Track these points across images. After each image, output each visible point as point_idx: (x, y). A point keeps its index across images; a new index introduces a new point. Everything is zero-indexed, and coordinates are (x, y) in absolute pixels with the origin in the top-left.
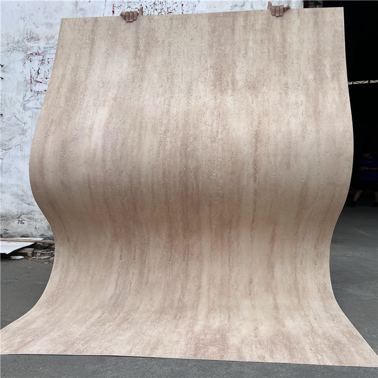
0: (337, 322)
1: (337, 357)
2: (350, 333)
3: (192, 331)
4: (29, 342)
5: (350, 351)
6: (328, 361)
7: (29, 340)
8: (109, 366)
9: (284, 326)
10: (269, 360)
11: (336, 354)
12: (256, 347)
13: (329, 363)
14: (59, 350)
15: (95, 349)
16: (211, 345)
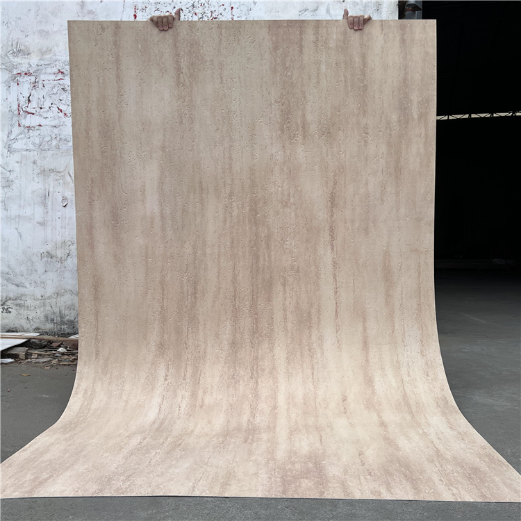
0: (469, 442)
1: (478, 490)
2: (489, 456)
3: (274, 460)
4: (46, 480)
5: (494, 481)
6: (468, 495)
7: (45, 477)
8: (167, 511)
9: (398, 449)
10: (386, 496)
11: (477, 486)
12: (366, 479)
13: (468, 498)
14: (91, 490)
15: (142, 487)
16: (303, 478)
